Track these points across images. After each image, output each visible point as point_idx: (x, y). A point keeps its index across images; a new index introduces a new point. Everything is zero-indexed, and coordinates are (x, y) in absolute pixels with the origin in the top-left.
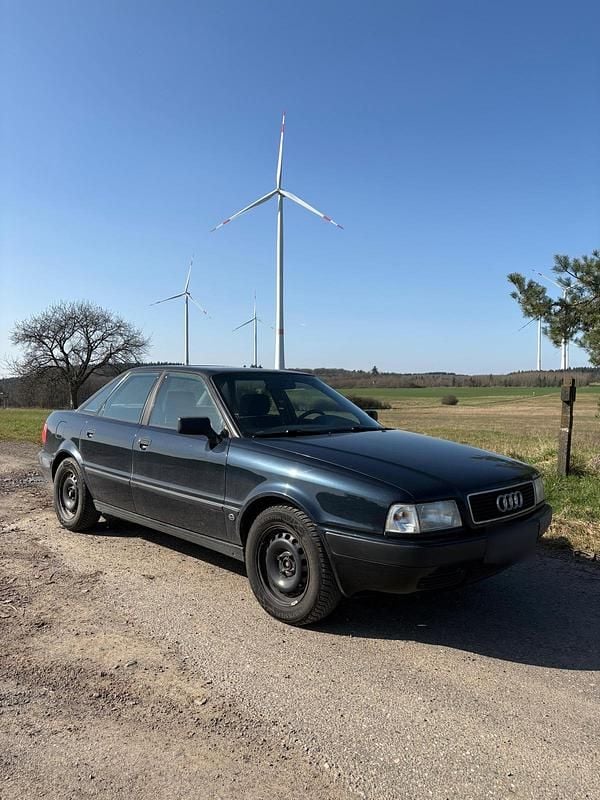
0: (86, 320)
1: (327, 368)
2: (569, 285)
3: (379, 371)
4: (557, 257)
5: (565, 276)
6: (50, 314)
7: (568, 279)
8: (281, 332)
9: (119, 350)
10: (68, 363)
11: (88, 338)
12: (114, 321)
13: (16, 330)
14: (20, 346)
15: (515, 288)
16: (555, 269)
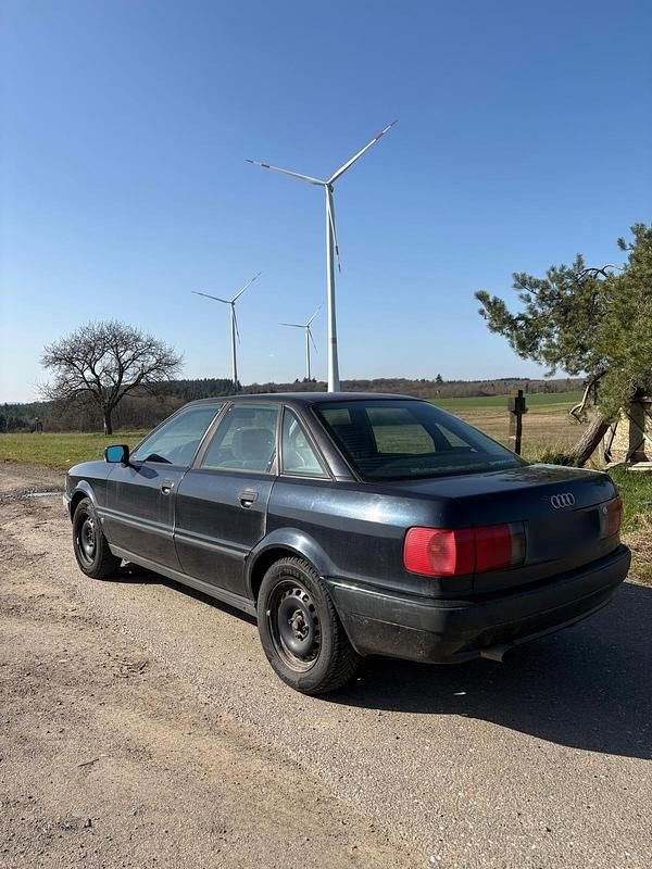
0: (116, 340)
1: (386, 378)
2: (529, 301)
3: (444, 379)
4: (515, 275)
5: (525, 292)
6: (78, 335)
7: (528, 295)
8: (334, 341)
9: (151, 369)
10: (99, 385)
11: (119, 359)
12: (145, 340)
13: (47, 354)
14: (50, 369)
15: (481, 305)
16: (515, 286)
